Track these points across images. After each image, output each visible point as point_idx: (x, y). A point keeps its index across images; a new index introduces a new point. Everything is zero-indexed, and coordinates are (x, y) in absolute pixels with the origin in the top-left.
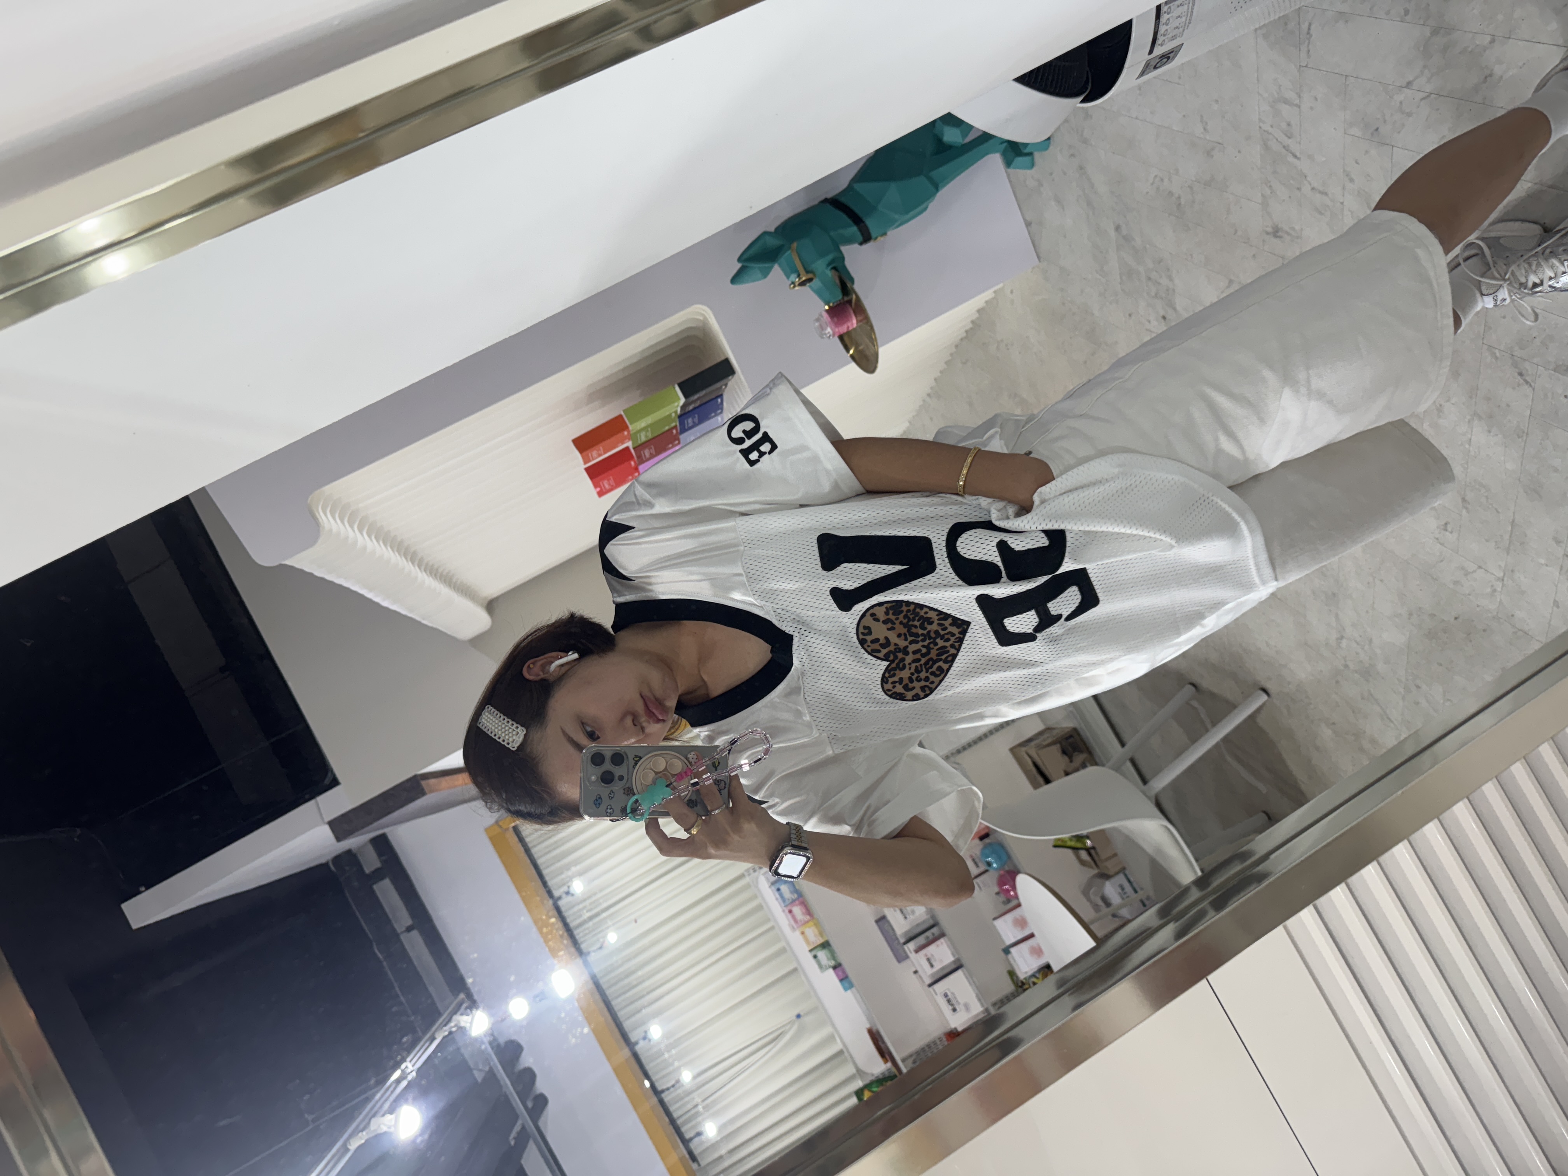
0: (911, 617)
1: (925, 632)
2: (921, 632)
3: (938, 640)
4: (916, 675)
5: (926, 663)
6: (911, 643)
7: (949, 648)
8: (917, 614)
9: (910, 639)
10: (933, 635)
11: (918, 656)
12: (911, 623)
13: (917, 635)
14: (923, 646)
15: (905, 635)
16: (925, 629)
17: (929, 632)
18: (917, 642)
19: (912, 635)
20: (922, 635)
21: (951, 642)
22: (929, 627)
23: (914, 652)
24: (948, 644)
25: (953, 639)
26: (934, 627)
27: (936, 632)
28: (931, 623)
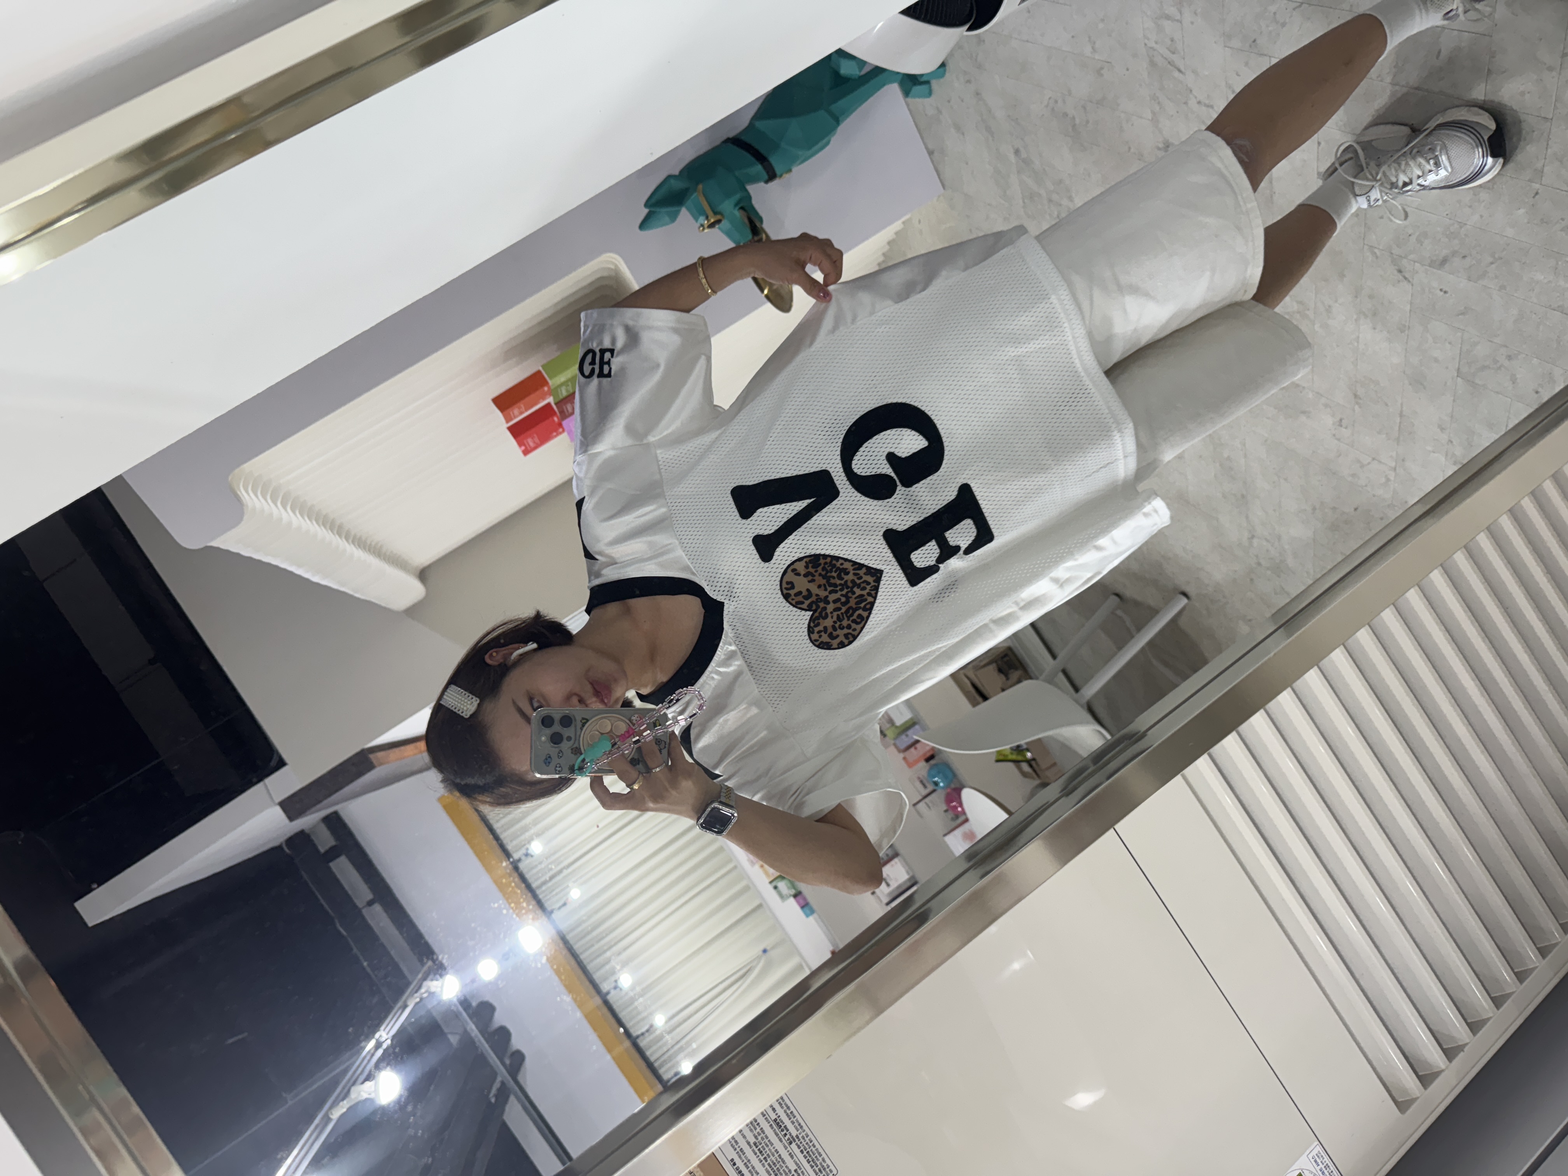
0: (829, 569)
1: (842, 582)
2: (838, 582)
3: (855, 589)
4: (838, 623)
5: (847, 612)
6: (830, 592)
7: (866, 597)
8: (835, 565)
9: (829, 589)
10: (850, 584)
11: (838, 605)
12: (829, 574)
13: (835, 585)
14: (842, 595)
15: (825, 585)
16: (842, 579)
17: (846, 581)
18: (836, 592)
19: (831, 585)
20: (840, 584)
21: (867, 591)
22: (846, 578)
23: (835, 602)
24: (865, 592)
25: (868, 587)
26: (850, 577)
27: (853, 581)
28: (847, 573)
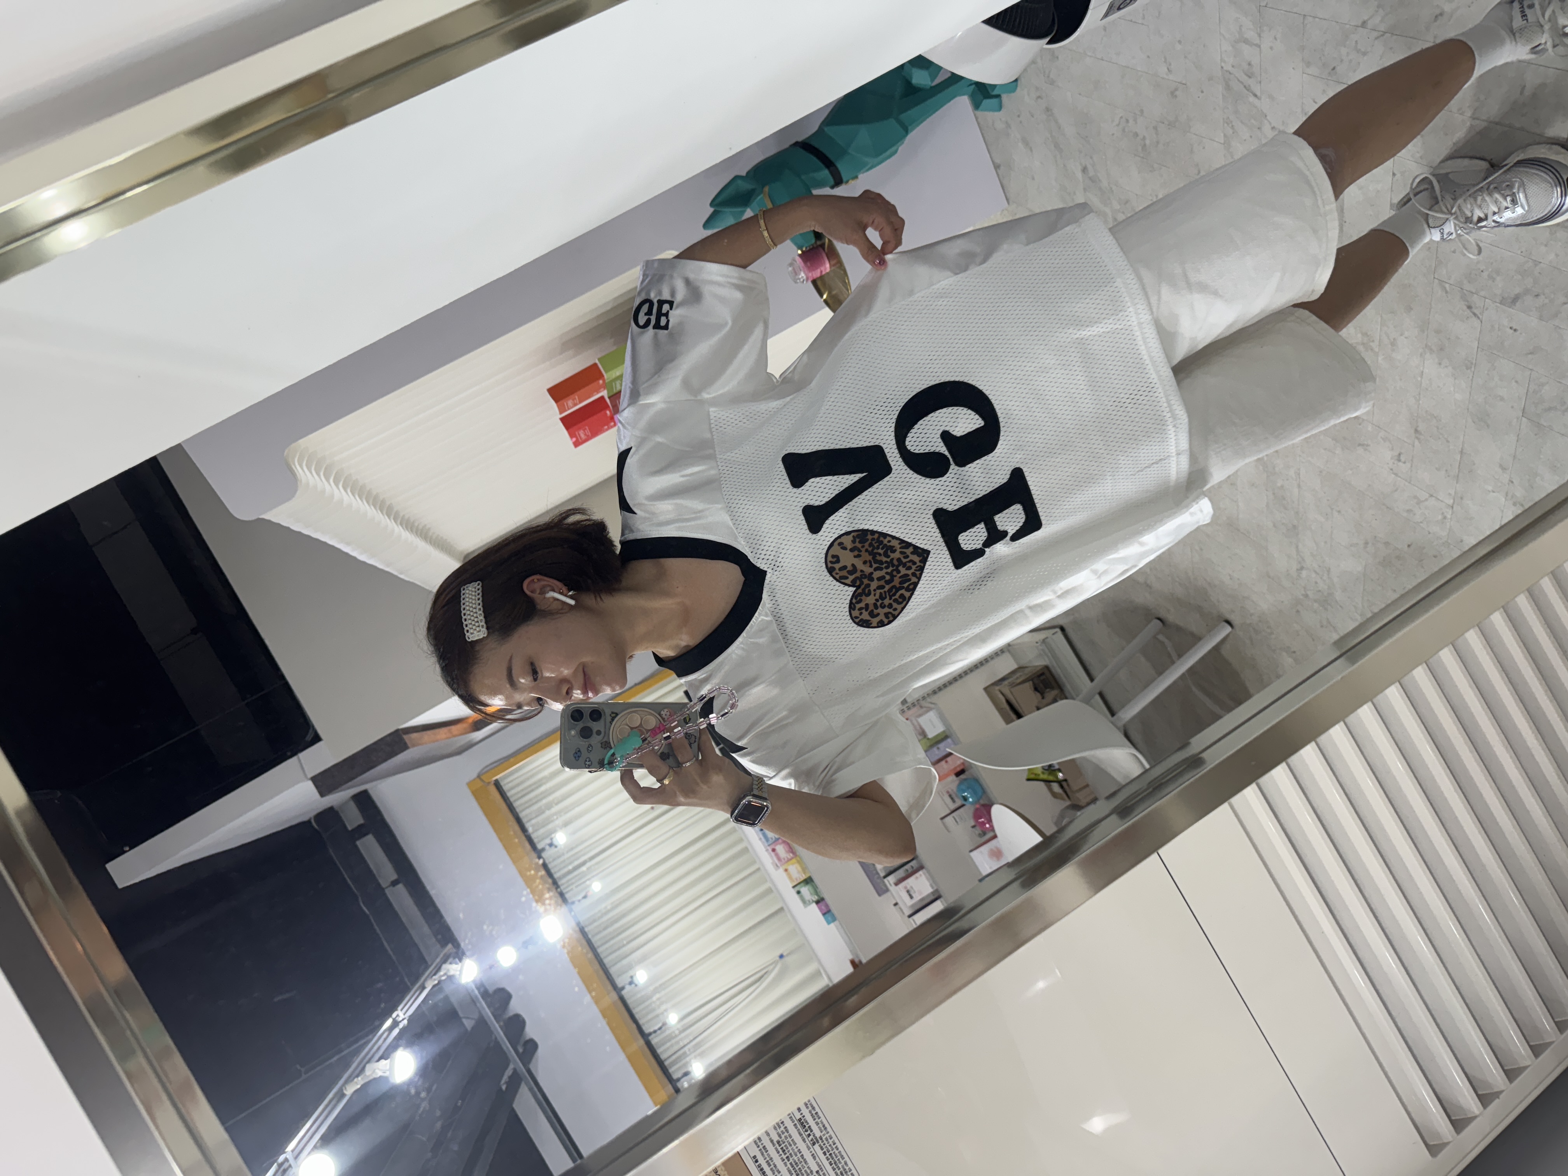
0: (876, 545)
1: (888, 560)
2: (884, 559)
3: (901, 568)
4: (880, 601)
5: (890, 590)
6: (876, 569)
7: (910, 577)
8: (882, 542)
9: (875, 566)
10: (896, 563)
11: (882, 583)
12: (875, 551)
13: (881, 562)
14: (887, 573)
15: (870, 562)
16: (888, 557)
17: (892, 559)
18: (881, 569)
19: (876, 562)
20: (886, 562)
21: (912, 570)
22: (892, 555)
23: (879, 579)
24: (909, 572)
25: (914, 567)
26: (896, 555)
27: (899, 560)
28: (894, 551)
